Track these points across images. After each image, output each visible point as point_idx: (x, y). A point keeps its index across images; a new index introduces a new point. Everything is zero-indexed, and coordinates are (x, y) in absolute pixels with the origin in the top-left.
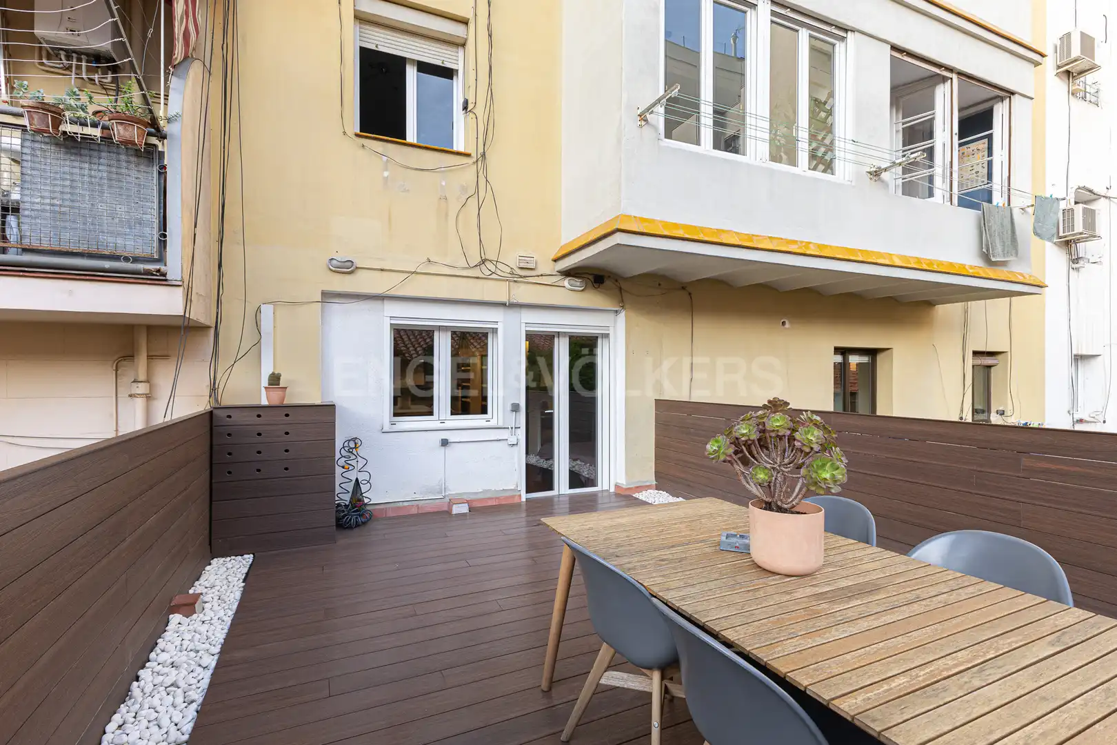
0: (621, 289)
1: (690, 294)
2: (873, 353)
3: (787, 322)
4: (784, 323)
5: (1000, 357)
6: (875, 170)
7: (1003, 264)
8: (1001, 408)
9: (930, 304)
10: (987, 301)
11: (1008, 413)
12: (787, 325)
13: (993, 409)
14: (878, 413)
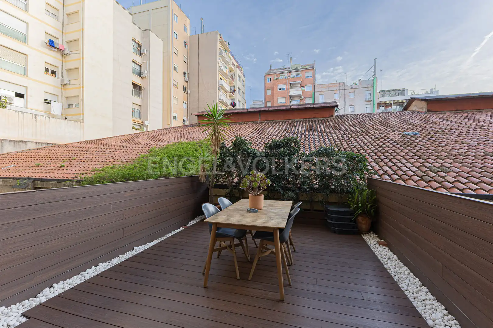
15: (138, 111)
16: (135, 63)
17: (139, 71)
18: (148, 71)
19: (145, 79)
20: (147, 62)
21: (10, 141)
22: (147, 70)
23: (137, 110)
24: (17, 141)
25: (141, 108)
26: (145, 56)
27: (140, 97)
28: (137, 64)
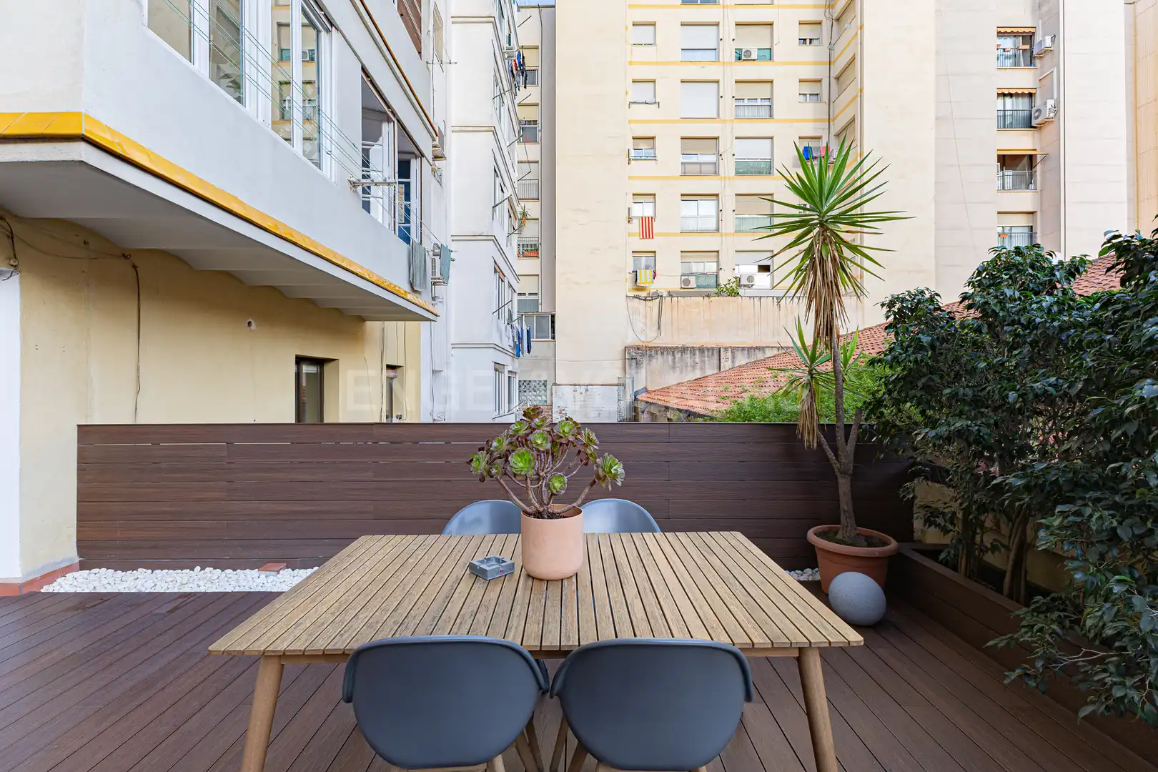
0: (11, 236)
1: (135, 267)
2: (320, 362)
3: (253, 324)
4: (250, 324)
5: (398, 370)
6: (355, 180)
7: (419, 293)
8: (400, 414)
9: (362, 319)
10: (407, 322)
11: (404, 417)
12: (253, 326)
13: (394, 415)
14: (326, 421)
15: (1026, 230)
16: (1011, 95)
17: (1027, 113)
18: (1058, 101)
19: (1048, 130)
20: (1055, 74)
21: (743, 349)
22: (1055, 96)
23: (1020, 230)
24: (751, 348)
25: (1035, 220)
26: (1047, 58)
27: (1032, 186)
28: (1017, 95)
